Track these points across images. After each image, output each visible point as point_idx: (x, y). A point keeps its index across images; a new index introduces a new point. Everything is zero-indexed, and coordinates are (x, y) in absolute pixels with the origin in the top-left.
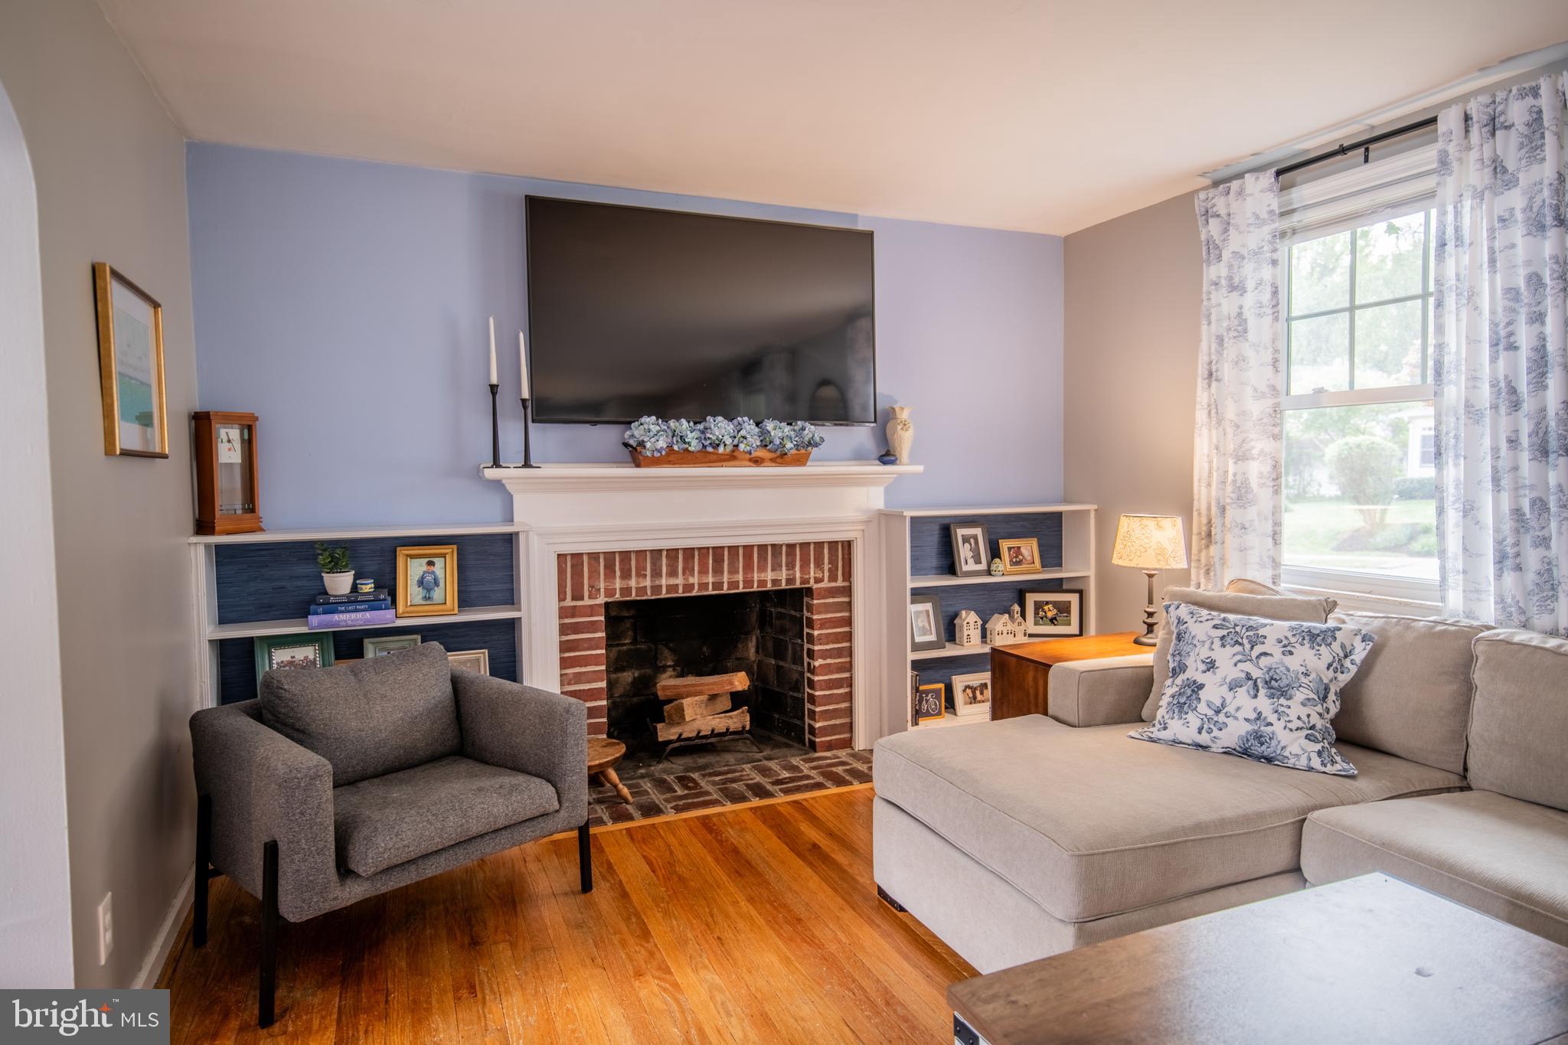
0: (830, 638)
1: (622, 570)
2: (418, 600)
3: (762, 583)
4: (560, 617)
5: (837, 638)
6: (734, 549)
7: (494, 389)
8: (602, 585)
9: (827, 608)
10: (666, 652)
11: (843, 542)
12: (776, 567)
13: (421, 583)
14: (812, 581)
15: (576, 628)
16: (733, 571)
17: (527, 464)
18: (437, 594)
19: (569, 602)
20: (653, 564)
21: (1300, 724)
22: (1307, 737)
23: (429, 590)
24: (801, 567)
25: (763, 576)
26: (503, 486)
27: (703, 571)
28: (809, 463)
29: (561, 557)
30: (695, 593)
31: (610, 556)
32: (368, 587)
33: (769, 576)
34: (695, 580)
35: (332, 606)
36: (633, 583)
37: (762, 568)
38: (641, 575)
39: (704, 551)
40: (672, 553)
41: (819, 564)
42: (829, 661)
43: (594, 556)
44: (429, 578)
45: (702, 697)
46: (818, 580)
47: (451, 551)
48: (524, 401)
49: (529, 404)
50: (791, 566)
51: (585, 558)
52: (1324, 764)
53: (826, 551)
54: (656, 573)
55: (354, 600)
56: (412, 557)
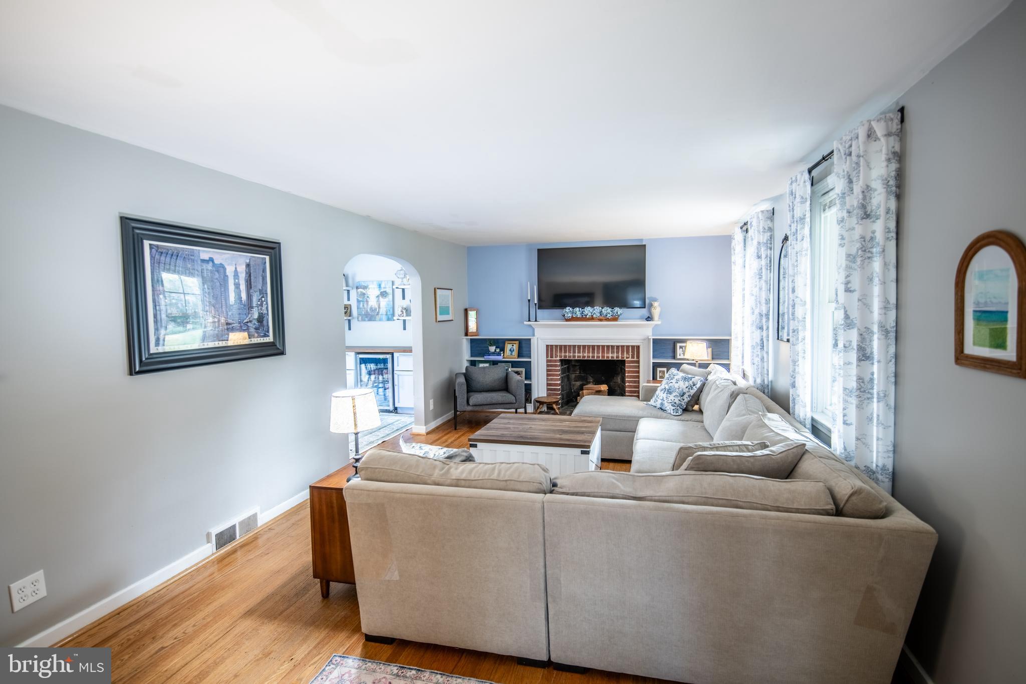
0: (631, 377)
1: (564, 350)
2: (509, 354)
3: (608, 357)
4: (547, 362)
5: (634, 377)
6: (598, 346)
7: (529, 300)
8: (558, 355)
9: (631, 367)
10: (590, 377)
11: (637, 346)
12: (613, 352)
13: (510, 350)
14: (625, 358)
15: (551, 366)
16: (598, 353)
17: (536, 321)
18: (513, 353)
19: (549, 358)
20: (573, 349)
21: (671, 401)
22: (672, 405)
23: (512, 352)
24: (621, 353)
25: (608, 355)
26: (532, 326)
27: (589, 352)
28: (619, 320)
29: (547, 346)
30: (586, 359)
31: (561, 346)
32: (498, 350)
33: (610, 355)
34: (586, 355)
35: (489, 354)
36: (567, 354)
37: (608, 353)
38: (570, 352)
39: (589, 346)
40: (579, 347)
41: (628, 352)
42: (631, 384)
43: (556, 346)
44: (512, 349)
45: (592, 391)
46: (627, 358)
47: (517, 342)
48: (536, 304)
49: (537, 304)
50: (618, 352)
51: (554, 347)
52: (673, 413)
53: (630, 348)
54: (574, 352)
55: (494, 354)
56: (509, 344)
